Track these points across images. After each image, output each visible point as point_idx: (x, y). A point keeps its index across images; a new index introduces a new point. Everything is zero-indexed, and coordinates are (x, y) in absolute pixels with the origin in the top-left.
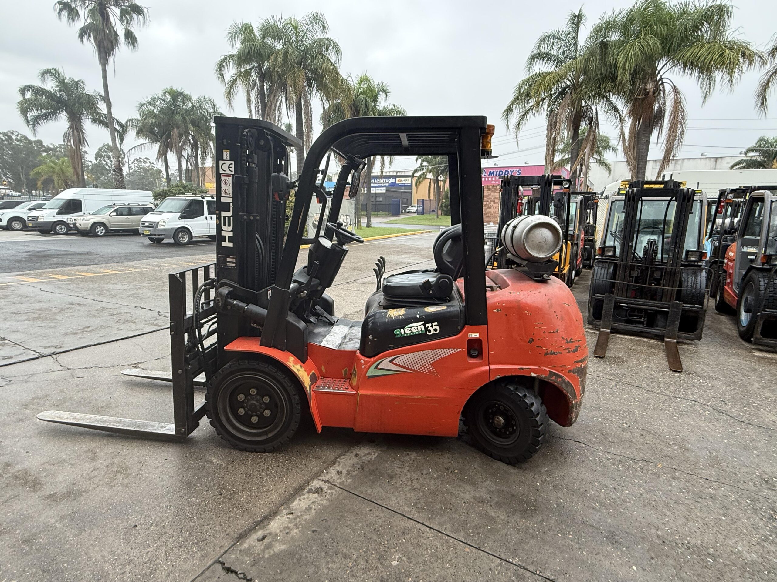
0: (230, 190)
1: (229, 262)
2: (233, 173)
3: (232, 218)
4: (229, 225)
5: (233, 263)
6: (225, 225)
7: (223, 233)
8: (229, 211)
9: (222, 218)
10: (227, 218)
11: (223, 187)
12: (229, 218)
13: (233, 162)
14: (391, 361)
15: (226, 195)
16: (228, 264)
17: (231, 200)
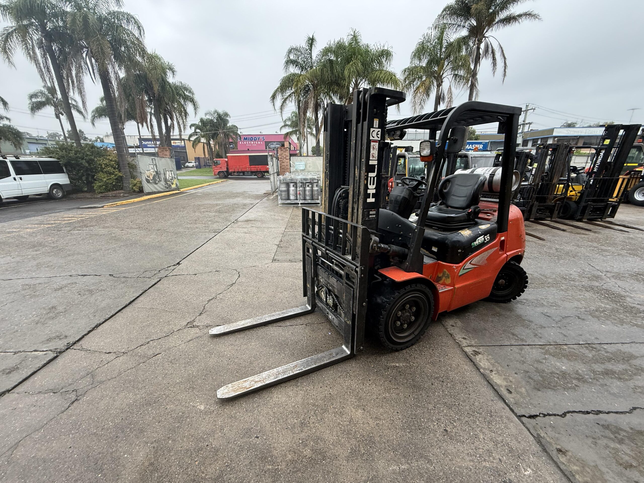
0: (376, 155)
1: (371, 215)
2: (379, 139)
3: (376, 178)
4: (373, 184)
5: (374, 214)
6: (370, 184)
7: (369, 191)
8: (374, 172)
9: (369, 178)
10: (372, 178)
11: (372, 151)
12: (374, 178)
13: (380, 130)
14: (470, 263)
15: (373, 159)
16: (370, 216)
17: (375, 163)
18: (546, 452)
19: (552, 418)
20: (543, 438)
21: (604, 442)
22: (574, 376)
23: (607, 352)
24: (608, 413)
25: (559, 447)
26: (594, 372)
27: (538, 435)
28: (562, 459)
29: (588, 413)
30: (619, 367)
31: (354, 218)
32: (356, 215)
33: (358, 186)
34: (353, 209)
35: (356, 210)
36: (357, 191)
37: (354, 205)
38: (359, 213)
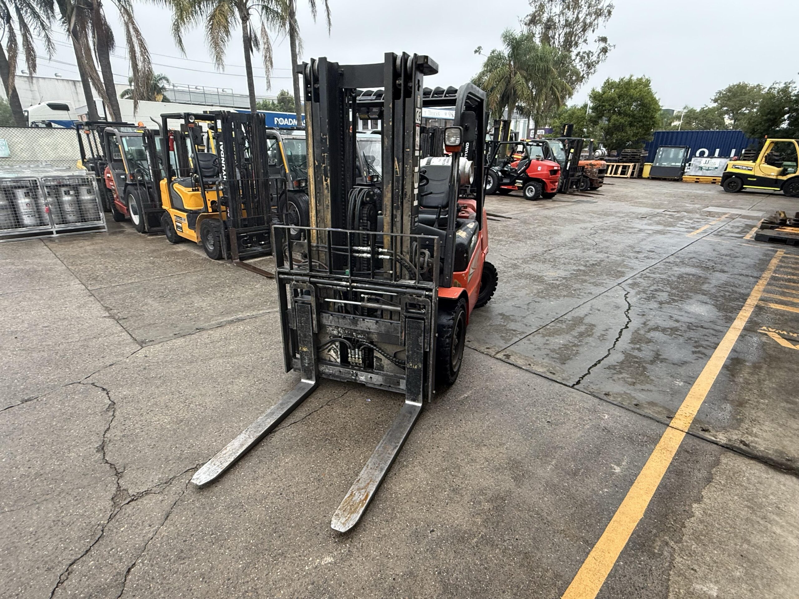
18: (602, 399)
19: (586, 377)
20: (594, 392)
21: (615, 377)
22: (571, 344)
23: (569, 321)
24: (603, 359)
25: (604, 393)
26: (575, 337)
27: (590, 392)
28: (611, 399)
29: (596, 365)
30: (582, 328)
31: (395, 230)
32: (399, 225)
33: (400, 185)
34: (393, 217)
35: (398, 219)
36: (399, 192)
37: (394, 211)
38: (404, 222)
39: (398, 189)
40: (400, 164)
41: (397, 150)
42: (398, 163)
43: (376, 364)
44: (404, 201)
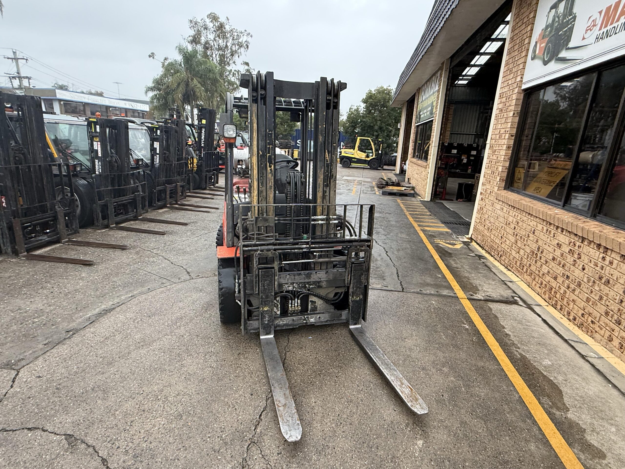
27: (413, 291)
28: (425, 292)
31: (325, 202)
32: (327, 198)
33: (329, 169)
34: (324, 192)
35: (327, 194)
36: (328, 174)
37: (325, 188)
38: (331, 195)
39: (328, 172)
40: (330, 154)
41: (328, 144)
42: (328, 154)
43: (311, 307)
44: (331, 181)
